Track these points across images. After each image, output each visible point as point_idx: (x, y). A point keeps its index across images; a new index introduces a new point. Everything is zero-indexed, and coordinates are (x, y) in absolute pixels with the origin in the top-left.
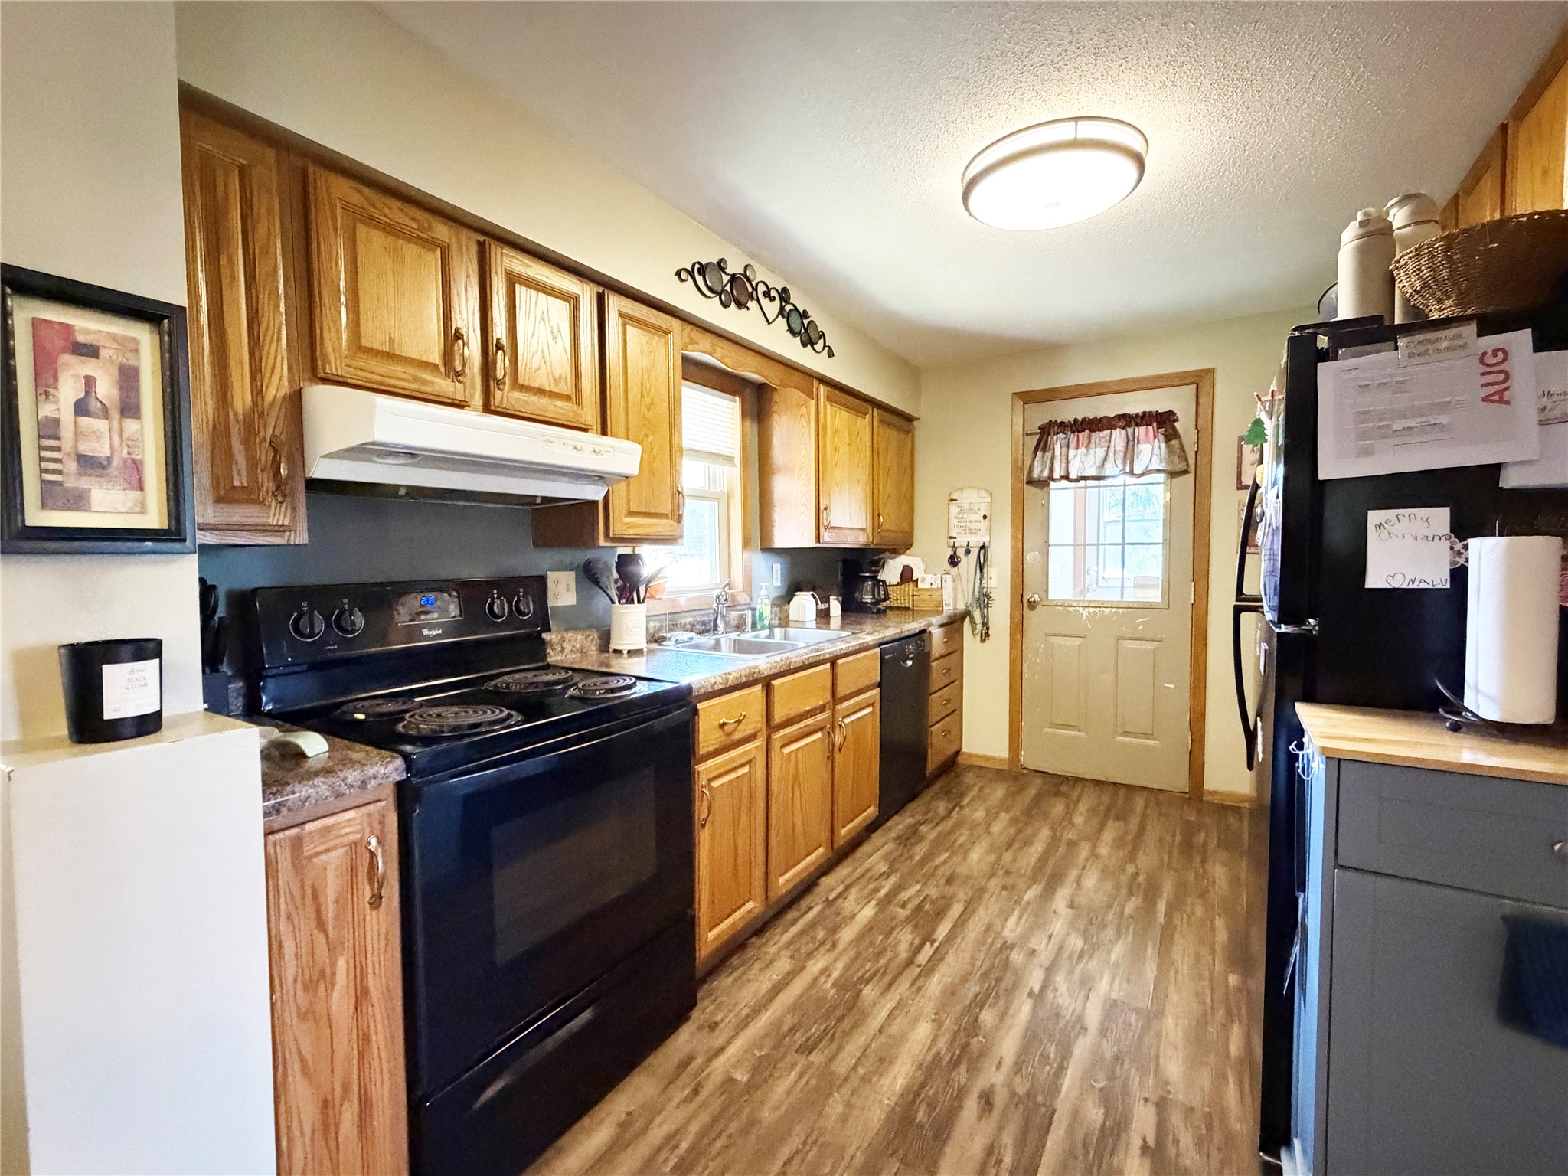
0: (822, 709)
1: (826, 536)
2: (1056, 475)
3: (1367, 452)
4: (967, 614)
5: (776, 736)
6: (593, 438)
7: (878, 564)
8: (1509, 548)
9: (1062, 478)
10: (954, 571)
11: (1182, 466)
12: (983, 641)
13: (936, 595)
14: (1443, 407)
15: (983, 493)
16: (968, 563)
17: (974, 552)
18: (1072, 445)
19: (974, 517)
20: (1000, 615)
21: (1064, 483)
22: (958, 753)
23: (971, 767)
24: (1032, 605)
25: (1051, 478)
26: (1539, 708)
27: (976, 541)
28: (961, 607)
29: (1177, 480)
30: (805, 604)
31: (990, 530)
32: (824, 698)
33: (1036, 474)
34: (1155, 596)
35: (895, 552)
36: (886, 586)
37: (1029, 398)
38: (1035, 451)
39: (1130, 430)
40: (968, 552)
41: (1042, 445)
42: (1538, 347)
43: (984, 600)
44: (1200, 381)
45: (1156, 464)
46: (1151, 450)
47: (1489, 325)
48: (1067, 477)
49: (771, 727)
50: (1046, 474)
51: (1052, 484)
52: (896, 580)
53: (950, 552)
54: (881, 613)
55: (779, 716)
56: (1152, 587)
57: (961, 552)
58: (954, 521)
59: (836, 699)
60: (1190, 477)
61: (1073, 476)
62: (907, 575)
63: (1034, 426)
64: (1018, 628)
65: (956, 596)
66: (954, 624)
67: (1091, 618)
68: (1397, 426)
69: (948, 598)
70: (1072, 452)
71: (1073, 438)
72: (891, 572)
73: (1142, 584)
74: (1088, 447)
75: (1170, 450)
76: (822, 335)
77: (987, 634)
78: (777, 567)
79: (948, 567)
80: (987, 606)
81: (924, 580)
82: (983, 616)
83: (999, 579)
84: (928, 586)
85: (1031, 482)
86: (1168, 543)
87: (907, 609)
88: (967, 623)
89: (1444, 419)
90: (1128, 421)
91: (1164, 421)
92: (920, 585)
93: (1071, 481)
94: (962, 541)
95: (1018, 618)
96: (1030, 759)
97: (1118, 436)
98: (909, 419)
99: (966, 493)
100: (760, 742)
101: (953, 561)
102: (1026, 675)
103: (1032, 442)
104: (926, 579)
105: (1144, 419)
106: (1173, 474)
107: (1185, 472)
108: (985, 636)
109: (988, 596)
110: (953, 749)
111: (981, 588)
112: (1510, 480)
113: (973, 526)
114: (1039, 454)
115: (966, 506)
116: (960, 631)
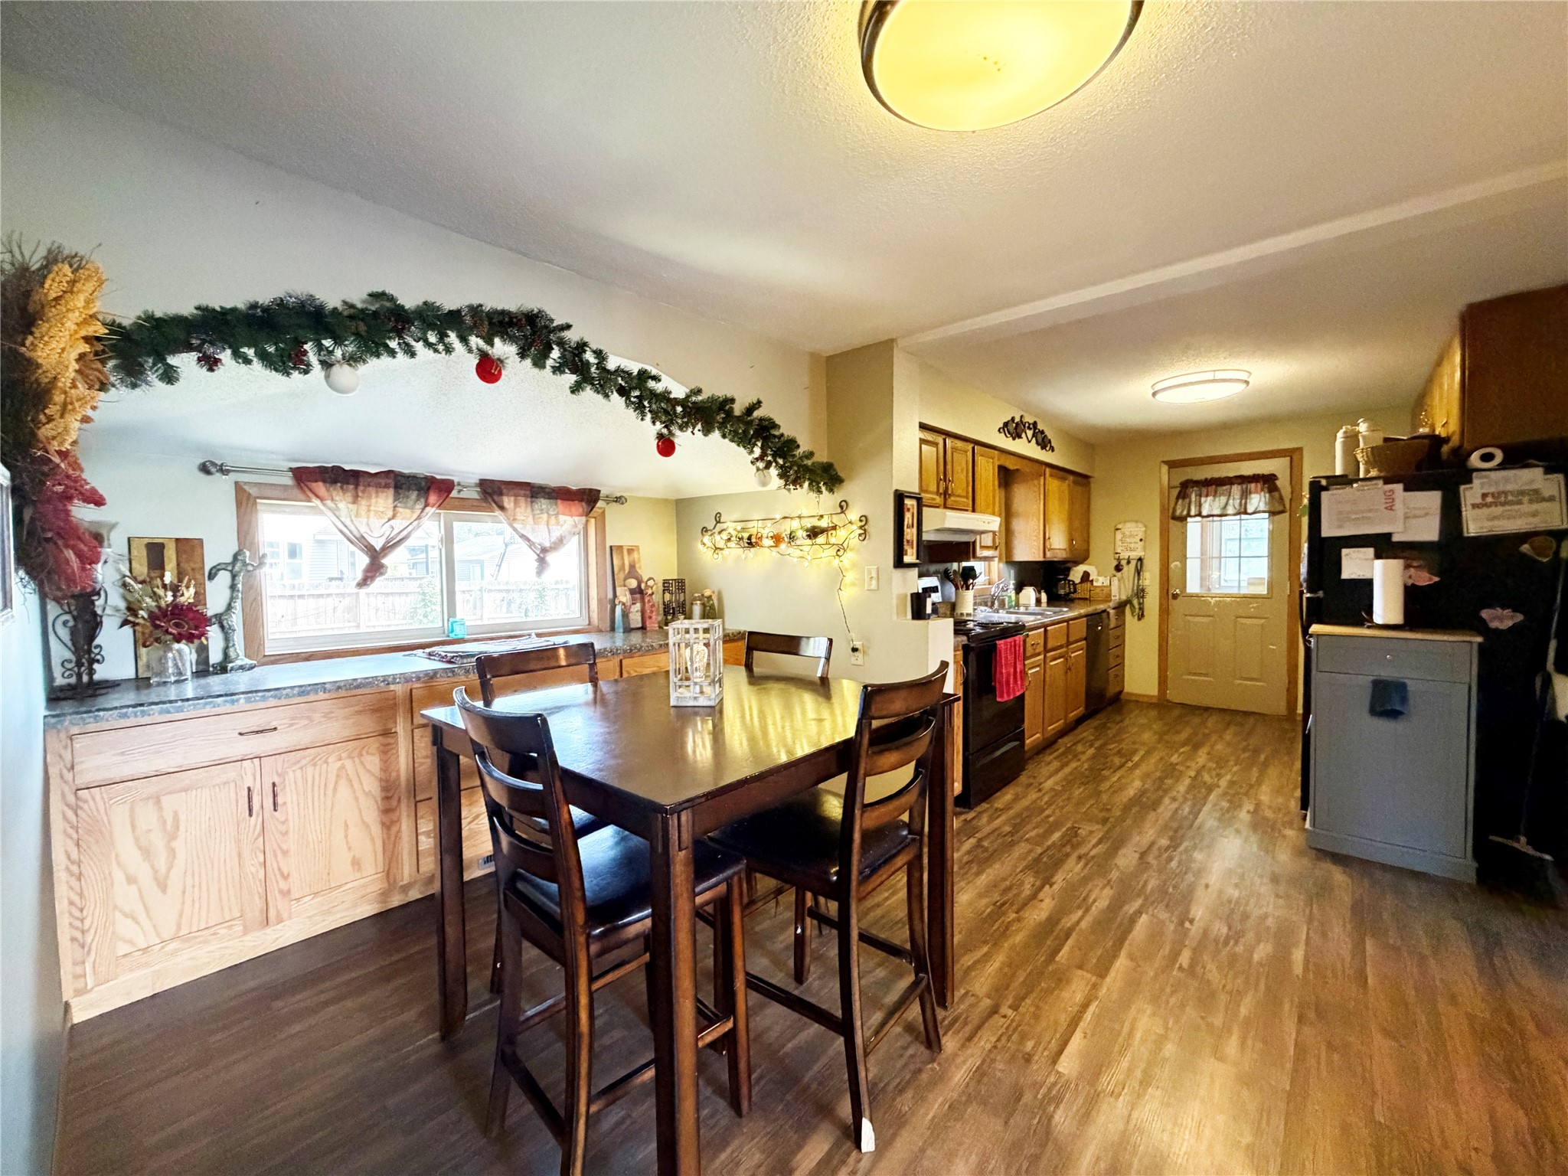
0: (1061, 647)
1: (1048, 554)
2: (1193, 513)
3: (1340, 527)
4: (1128, 602)
5: (1048, 655)
6: (969, 515)
7: (1067, 571)
8: (1384, 565)
9: (1195, 516)
10: (1119, 574)
11: (1281, 508)
12: (1139, 619)
13: (1106, 591)
14: (1370, 511)
15: (1140, 525)
16: (1129, 571)
17: (1133, 563)
18: (1204, 493)
19: (1133, 540)
20: (1152, 602)
21: (1198, 519)
22: (1121, 692)
23: (1129, 701)
24: (1175, 596)
25: (1189, 515)
26: (1397, 618)
27: (1135, 555)
28: (1124, 597)
29: (1277, 517)
30: (1029, 594)
31: (1144, 549)
32: (1064, 642)
33: (1178, 513)
34: (1263, 590)
35: (1077, 563)
36: (1074, 584)
37: (1172, 465)
38: (1178, 498)
39: (1244, 486)
40: (1129, 562)
41: (1183, 495)
42: (1406, 489)
43: (1140, 593)
44: (1293, 455)
45: (1262, 507)
46: (1258, 500)
47: (1387, 481)
48: (1199, 515)
49: (1046, 650)
50: (1185, 513)
51: (1189, 519)
52: (1077, 581)
53: (1115, 563)
54: (1072, 600)
55: (1050, 646)
56: (1259, 584)
57: (1124, 562)
58: (1119, 543)
59: (1069, 643)
60: (1287, 515)
61: (1204, 513)
62: (1086, 577)
63: (1177, 483)
64: (1165, 612)
65: (1120, 589)
66: (1121, 607)
67: (1217, 604)
68: (1354, 517)
69: (1115, 591)
70: (1203, 499)
71: (1204, 491)
72: (1076, 574)
73: (1252, 582)
74: (1215, 496)
75: (1272, 497)
76: (1050, 442)
77: (1143, 615)
78: (1012, 572)
79: (1114, 572)
80: (1143, 597)
81: (1097, 580)
82: (1140, 604)
83: (1151, 580)
84: (1100, 584)
85: (1174, 518)
86: (1271, 556)
87: (1086, 599)
88: (1128, 609)
89: (1370, 515)
90: (1243, 480)
91: (1268, 482)
92: (1095, 584)
93: (1203, 517)
94: (1125, 555)
95: (1165, 606)
96: (1173, 695)
97: (1236, 490)
98: (1086, 477)
99: (1128, 525)
100: (1042, 657)
101: (1118, 568)
102: (1170, 642)
103: (1175, 492)
104: (1099, 581)
105: (1255, 478)
106: (1273, 513)
107: (1283, 512)
108: (1141, 617)
109: (1143, 590)
110: (1118, 689)
111: (1138, 586)
112: (1395, 538)
113: (1132, 546)
114: (1180, 501)
115: (1127, 533)
116: (1123, 613)
